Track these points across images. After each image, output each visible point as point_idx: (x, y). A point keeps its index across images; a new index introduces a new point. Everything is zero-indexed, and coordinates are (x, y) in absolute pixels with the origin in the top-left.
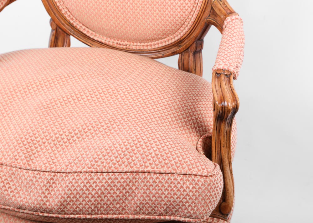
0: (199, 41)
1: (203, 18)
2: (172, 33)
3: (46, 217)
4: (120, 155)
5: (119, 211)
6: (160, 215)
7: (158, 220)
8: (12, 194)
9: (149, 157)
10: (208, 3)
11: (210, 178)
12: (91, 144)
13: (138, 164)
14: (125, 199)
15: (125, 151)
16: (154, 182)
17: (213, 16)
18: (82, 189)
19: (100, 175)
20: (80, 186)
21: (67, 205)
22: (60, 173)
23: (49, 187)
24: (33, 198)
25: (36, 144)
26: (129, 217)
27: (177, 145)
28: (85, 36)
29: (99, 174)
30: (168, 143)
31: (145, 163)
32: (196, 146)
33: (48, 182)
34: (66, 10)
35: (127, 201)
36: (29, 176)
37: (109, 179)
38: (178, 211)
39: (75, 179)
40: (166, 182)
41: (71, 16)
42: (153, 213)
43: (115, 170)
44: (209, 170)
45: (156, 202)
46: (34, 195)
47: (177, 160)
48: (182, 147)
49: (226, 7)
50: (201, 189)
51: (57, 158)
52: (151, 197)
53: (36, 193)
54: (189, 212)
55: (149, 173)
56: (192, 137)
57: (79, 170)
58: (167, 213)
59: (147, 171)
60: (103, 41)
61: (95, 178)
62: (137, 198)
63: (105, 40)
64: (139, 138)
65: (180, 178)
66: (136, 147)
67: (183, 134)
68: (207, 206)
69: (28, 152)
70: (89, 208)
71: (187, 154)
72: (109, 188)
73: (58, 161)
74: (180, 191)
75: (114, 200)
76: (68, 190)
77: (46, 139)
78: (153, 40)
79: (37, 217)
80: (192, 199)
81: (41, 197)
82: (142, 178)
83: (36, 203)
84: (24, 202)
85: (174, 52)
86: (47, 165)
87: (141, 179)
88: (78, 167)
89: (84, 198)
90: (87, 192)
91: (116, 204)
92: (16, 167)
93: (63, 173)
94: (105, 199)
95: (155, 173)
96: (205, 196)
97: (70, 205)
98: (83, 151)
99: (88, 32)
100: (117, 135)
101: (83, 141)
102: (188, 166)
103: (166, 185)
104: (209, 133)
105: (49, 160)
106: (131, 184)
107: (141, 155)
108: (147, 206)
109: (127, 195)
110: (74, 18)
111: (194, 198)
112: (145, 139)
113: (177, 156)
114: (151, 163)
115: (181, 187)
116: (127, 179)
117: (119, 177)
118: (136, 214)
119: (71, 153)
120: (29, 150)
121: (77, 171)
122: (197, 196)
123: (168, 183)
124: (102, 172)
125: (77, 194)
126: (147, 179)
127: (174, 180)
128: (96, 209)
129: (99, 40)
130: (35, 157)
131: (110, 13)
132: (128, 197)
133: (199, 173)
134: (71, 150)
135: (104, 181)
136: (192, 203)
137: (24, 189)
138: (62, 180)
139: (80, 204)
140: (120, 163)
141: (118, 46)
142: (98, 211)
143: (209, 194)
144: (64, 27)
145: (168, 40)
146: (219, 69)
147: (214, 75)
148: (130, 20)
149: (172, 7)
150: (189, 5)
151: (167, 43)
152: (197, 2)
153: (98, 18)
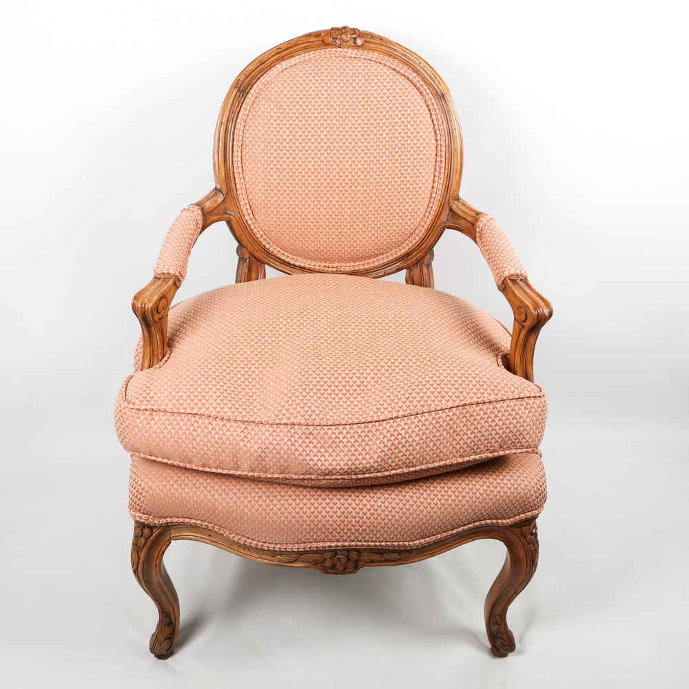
0: (431, 252)
1: (438, 223)
2: (397, 246)
4: (436, 389)
5: (446, 455)
6: (493, 452)
8: (316, 459)
10: (444, 205)
12: (394, 383)
13: (461, 396)
15: (440, 384)
17: (453, 220)
19: (421, 417)
20: (401, 434)
21: (388, 459)
24: (346, 459)
25: (324, 393)
29: (419, 416)
31: (468, 393)
34: (262, 233)
36: (333, 433)
37: (432, 419)
39: (392, 426)
41: (267, 239)
42: (485, 451)
43: (437, 408)
45: (490, 437)
46: (345, 455)
49: (468, 207)
51: (357, 406)
52: (483, 432)
53: (348, 452)
55: (478, 404)
58: (501, 447)
59: (474, 402)
60: (307, 266)
61: (416, 421)
62: (467, 437)
64: (449, 367)
65: (513, 404)
66: (451, 377)
70: (414, 458)
72: (434, 431)
73: (361, 409)
75: (441, 443)
76: (388, 441)
77: (335, 386)
78: (372, 256)
79: (347, 481)
81: (355, 455)
83: (350, 463)
84: (334, 466)
85: (399, 268)
86: (350, 416)
87: (469, 413)
88: (391, 412)
89: (407, 447)
90: (410, 440)
91: (444, 448)
92: (313, 425)
93: (375, 422)
94: (431, 445)
95: (484, 403)
97: (392, 458)
98: (387, 392)
99: (288, 256)
101: (380, 381)
103: (500, 415)
105: (349, 410)
108: (479, 443)
109: (455, 434)
110: (271, 242)
114: (475, 392)
116: (453, 415)
117: (444, 415)
118: (466, 456)
119: (373, 397)
121: (393, 417)
124: (422, 413)
125: (398, 444)
126: (476, 411)
127: (507, 407)
128: (421, 459)
129: (302, 265)
130: (329, 409)
131: (321, 230)
132: (456, 437)
134: (370, 393)
135: (427, 423)
137: (330, 450)
138: (376, 431)
139: (402, 456)
140: (439, 398)
141: (327, 269)
142: (423, 460)
144: (258, 255)
145: (392, 255)
146: (512, 275)
147: (509, 282)
148: (346, 236)
149: (400, 214)
150: (422, 210)
151: (391, 258)
152: (431, 205)
153: (304, 238)
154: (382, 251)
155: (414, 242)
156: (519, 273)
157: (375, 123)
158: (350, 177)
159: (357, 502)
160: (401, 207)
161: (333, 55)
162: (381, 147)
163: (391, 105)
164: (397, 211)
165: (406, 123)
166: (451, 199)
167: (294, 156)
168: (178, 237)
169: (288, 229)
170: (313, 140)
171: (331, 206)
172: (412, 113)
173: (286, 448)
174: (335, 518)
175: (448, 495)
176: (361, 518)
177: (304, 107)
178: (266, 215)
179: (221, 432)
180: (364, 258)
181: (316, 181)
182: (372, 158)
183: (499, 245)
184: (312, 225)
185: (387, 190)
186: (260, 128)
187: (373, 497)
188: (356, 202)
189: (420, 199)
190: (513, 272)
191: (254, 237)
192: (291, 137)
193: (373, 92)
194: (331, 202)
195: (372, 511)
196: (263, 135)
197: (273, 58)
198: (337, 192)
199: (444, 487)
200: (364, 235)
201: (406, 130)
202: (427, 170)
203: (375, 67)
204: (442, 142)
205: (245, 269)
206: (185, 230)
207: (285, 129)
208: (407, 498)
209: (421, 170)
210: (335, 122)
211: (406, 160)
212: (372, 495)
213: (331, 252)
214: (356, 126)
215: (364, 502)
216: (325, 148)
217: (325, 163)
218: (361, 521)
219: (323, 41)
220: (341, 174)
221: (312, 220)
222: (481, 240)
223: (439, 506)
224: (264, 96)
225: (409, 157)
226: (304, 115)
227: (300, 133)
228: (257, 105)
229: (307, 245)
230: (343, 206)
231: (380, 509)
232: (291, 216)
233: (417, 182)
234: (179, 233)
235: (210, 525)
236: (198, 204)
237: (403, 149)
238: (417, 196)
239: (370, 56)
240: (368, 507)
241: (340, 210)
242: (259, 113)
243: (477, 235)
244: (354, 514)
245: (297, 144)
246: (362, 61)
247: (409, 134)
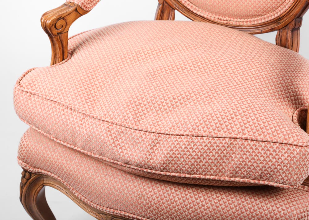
0: (298, 19)
2: (272, 11)
3: (150, 173)
4: (219, 121)
5: (216, 172)
6: (254, 179)
7: (252, 184)
8: (120, 150)
9: (247, 125)
11: (305, 148)
12: (193, 110)
13: (237, 131)
14: (223, 163)
15: (224, 118)
16: (251, 148)
18: (183, 151)
19: (201, 139)
20: (182, 148)
21: (169, 163)
22: (164, 134)
23: (154, 146)
25: (143, 107)
26: (225, 178)
27: (274, 115)
28: (189, 11)
29: (199, 138)
30: (265, 114)
31: (243, 130)
32: (291, 118)
33: (153, 142)
35: (224, 164)
36: (136, 135)
37: (208, 143)
38: (272, 177)
39: (177, 140)
40: (262, 149)
42: (248, 177)
43: (215, 135)
44: (305, 141)
45: (252, 167)
46: (140, 153)
47: (273, 130)
48: (279, 118)
50: (296, 158)
51: (161, 121)
52: (247, 162)
53: (142, 151)
54: (283, 179)
55: (247, 139)
56: (288, 109)
57: (181, 133)
58: (261, 178)
59: (245, 138)
60: (206, 16)
61: (196, 141)
62: (234, 162)
63: (207, 15)
64: (238, 107)
65: (276, 146)
66: (235, 115)
67: (280, 106)
68: (301, 174)
69: (136, 114)
70: (189, 168)
71: (284, 125)
72: (208, 151)
73: (162, 123)
74: (276, 159)
75: (212, 162)
76: (171, 151)
77: (152, 103)
78: (253, 16)
79: (142, 172)
80: (287, 167)
81: (146, 155)
82: (240, 144)
84: (131, 158)
85: (273, 29)
86: (152, 126)
87: (238, 145)
88: (181, 130)
89: (185, 158)
90: (188, 154)
91: (214, 166)
92: (125, 127)
93: (167, 134)
94: (204, 161)
95: (252, 140)
96: (299, 165)
97: (172, 164)
98: (185, 116)
99: (192, 7)
100: (217, 103)
101: (185, 106)
102: (284, 135)
103: (263, 152)
104: (305, 106)
105: (154, 122)
106: (229, 149)
107: (240, 123)
108: (243, 170)
109: (225, 158)
111: (288, 165)
112: (244, 108)
113: (274, 126)
114: (249, 130)
115: (277, 155)
116: (225, 144)
117: (218, 142)
118: (232, 177)
119: (174, 117)
120: (137, 112)
121: (180, 134)
122: (292, 164)
123: (264, 150)
124: (202, 136)
125: (178, 155)
126: (244, 145)
127: (270, 147)
128: (195, 170)
129: (202, 15)
130: (141, 118)
132: (225, 161)
133: (295, 143)
134: (174, 114)
135: (204, 145)
136: (286, 170)
137: (132, 147)
138: (165, 141)
139: (180, 164)
140: (220, 129)
141: (219, 21)
142: (197, 171)
143: (303, 163)
144: (170, 2)
145: (268, 17)
151: (267, 20)
159: (151, 189)
173: (102, 138)
174: (133, 196)
175: (220, 204)
176: (151, 202)
179: (68, 118)
180: (247, 17)
187: (164, 189)
195: (159, 199)
199: (219, 197)
208: (188, 196)
212: (163, 187)
213: (222, 8)
215: (156, 191)
218: (150, 204)
223: (211, 209)
231: (165, 199)
235: (62, 180)
240: (157, 195)
244: (146, 197)
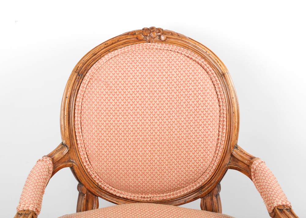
0: (219, 185)
1: (223, 165)
2: (193, 182)
10: (226, 152)
17: (234, 162)
28: (112, 195)
34: (96, 175)
41: (100, 179)
49: (244, 153)
60: (129, 197)
78: (175, 189)
85: (196, 198)
99: (115, 191)
110: (102, 181)
129: (125, 197)
131: (139, 171)
141: (143, 199)
144: (93, 190)
145: (190, 188)
146: (280, 206)
147: (278, 211)
148: (156, 175)
149: (195, 159)
150: (211, 155)
151: (189, 190)
152: (217, 152)
153: (127, 177)
154: (183, 185)
155: (206, 178)
156: (285, 204)
157: (175, 95)
158: (158, 133)
160: (195, 154)
161: (145, 48)
162: (180, 112)
163: (186, 82)
164: (193, 157)
165: (197, 95)
166: (232, 148)
167: (118, 119)
168: (35, 181)
169: (115, 171)
170: (131, 108)
171: (145, 154)
172: (202, 87)
177: (125, 85)
178: (99, 162)
180: (170, 191)
181: (134, 137)
182: (174, 120)
183: (269, 182)
184: (132, 168)
185: (185, 142)
186: (93, 100)
188: (163, 151)
189: (209, 148)
190: (280, 203)
191: (90, 177)
192: (116, 106)
193: (173, 73)
194: (145, 151)
196: (96, 105)
197: (102, 51)
198: (150, 144)
200: (169, 175)
201: (197, 100)
202: (214, 127)
203: (175, 55)
204: (224, 107)
205: (84, 201)
206: (40, 176)
207: (111, 101)
209: (209, 127)
210: (147, 95)
211: (198, 121)
213: (146, 187)
214: (162, 97)
216: (140, 113)
217: (140, 124)
219: (137, 38)
220: (152, 131)
221: (132, 164)
222: (255, 177)
224: (96, 77)
225: (200, 118)
226: (125, 90)
227: (122, 103)
228: (91, 84)
229: (128, 182)
230: (154, 154)
232: (116, 162)
233: (207, 136)
234: (36, 178)
236: (50, 156)
237: (196, 113)
238: (207, 146)
239: (171, 48)
241: (152, 157)
242: (93, 90)
243: (252, 174)
245: (120, 111)
246: (165, 51)
247: (200, 102)
